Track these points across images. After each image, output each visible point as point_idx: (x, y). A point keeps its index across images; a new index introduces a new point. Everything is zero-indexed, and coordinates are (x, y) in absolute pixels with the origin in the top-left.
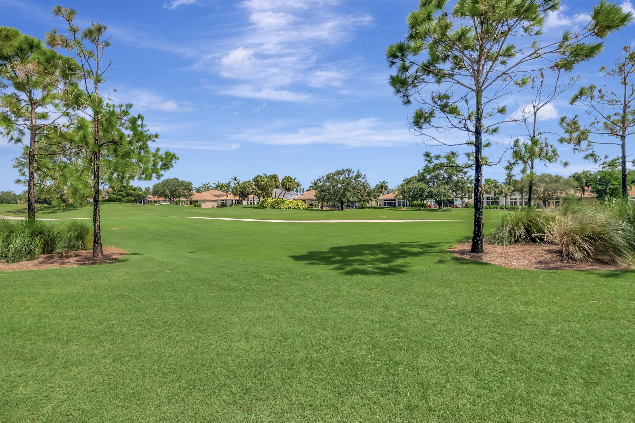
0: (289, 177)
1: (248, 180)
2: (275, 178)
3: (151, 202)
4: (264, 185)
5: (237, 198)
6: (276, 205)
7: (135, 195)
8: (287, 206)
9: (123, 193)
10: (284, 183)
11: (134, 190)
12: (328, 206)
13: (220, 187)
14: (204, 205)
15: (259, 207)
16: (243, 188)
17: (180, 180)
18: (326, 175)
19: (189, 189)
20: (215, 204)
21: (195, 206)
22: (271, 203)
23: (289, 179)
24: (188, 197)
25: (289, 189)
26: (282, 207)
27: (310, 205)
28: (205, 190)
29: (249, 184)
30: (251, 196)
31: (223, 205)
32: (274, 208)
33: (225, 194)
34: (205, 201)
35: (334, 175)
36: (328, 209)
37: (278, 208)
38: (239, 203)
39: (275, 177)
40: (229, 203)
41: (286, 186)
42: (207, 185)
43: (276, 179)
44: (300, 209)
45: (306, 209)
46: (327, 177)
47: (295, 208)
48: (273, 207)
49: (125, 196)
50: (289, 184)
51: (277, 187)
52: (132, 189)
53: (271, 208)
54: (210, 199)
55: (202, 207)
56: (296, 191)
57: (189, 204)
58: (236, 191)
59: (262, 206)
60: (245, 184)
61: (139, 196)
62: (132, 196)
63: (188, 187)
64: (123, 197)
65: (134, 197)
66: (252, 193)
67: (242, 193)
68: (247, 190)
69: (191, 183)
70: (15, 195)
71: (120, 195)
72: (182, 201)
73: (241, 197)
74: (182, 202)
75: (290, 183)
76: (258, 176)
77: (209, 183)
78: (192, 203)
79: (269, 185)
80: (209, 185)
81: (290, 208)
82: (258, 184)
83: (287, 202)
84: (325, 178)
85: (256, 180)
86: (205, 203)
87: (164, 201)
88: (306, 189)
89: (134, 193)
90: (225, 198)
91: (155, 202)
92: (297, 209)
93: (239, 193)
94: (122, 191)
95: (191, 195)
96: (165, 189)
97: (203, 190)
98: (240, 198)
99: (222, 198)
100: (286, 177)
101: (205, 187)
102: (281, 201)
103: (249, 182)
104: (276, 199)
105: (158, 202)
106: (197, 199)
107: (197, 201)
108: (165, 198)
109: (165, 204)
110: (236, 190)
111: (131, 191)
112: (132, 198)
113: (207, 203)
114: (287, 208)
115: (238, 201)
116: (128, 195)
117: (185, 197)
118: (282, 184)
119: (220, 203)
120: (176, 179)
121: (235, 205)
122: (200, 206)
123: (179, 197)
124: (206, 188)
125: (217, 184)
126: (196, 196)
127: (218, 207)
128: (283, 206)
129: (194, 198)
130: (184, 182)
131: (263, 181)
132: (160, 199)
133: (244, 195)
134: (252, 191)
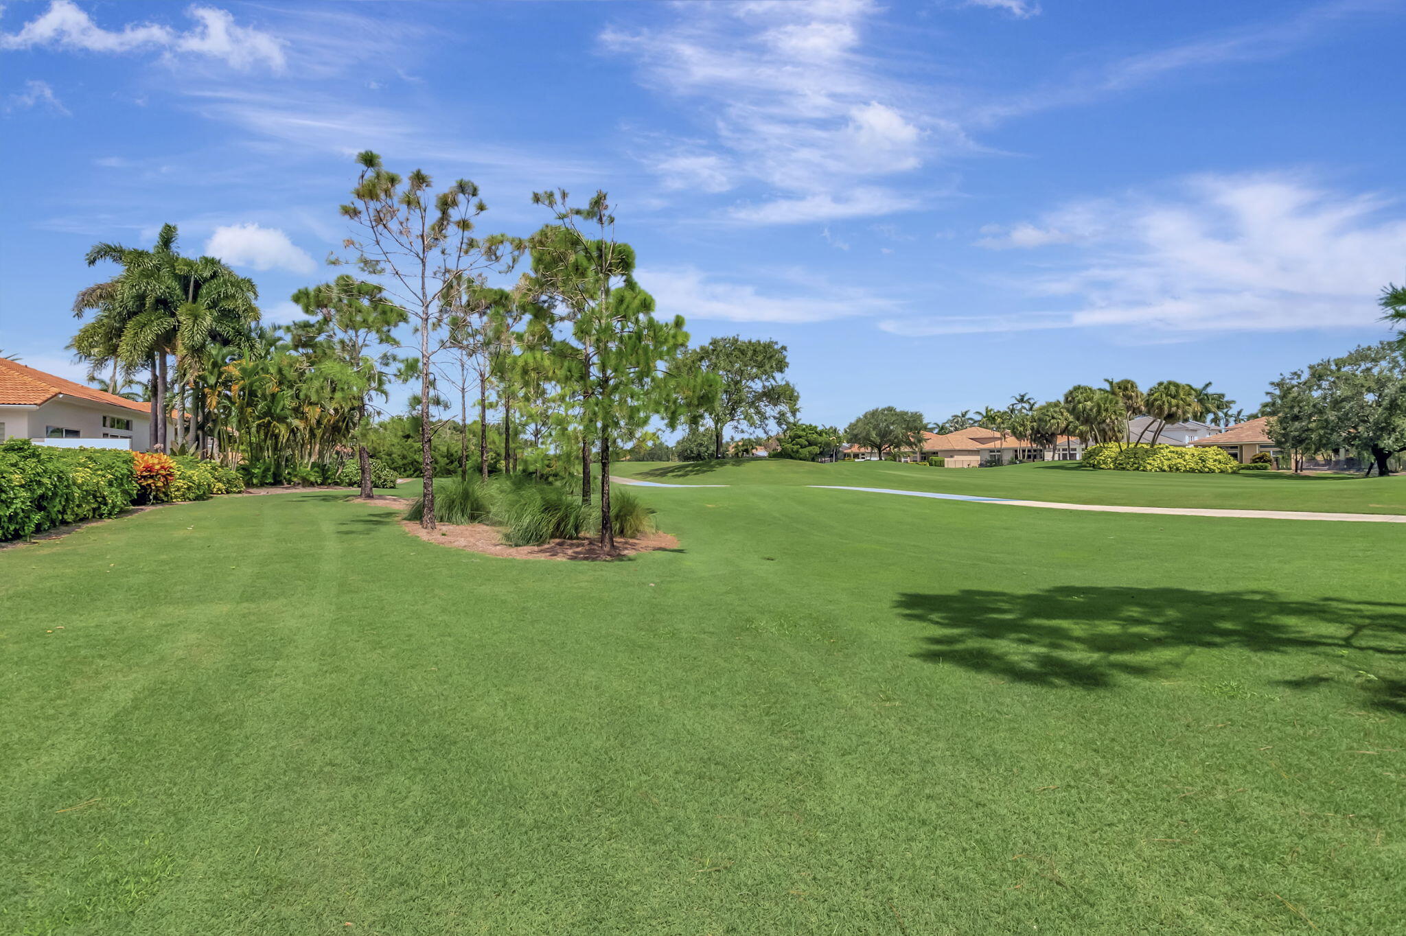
0: (1170, 383)
1: (1053, 400)
2: (1126, 389)
3: (849, 455)
4: (1091, 410)
5: (1026, 444)
6: (1132, 461)
7: (821, 443)
8: (1166, 463)
9: (803, 441)
10: (1156, 400)
11: (820, 434)
12: (1328, 462)
13: (990, 419)
14: (949, 463)
15: (1080, 467)
16: (1040, 420)
17: (898, 410)
18: (1311, 367)
19: (916, 428)
20: (975, 460)
21: (931, 465)
22: (1113, 455)
23: (1172, 388)
24: (916, 445)
25: (1171, 418)
26: (1149, 467)
27: (1254, 461)
28: (956, 429)
29: (1057, 409)
30: (1061, 440)
31: (994, 461)
32: (1124, 469)
33: (998, 435)
34: (951, 453)
35: (1340, 363)
36: (1329, 473)
37: (1137, 469)
38: (1033, 456)
39: (1126, 387)
40: (1007, 457)
41: (1161, 408)
42: (963, 416)
43: (1129, 393)
44: (1213, 471)
45: (1234, 473)
46: (1313, 375)
47: (1192, 471)
48: (1119, 467)
49: (805, 447)
50: (1170, 403)
51: (1136, 411)
52: (817, 432)
53: (1116, 468)
54: (964, 448)
55: (946, 466)
56: (1212, 421)
57: (918, 459)
58: (1022, 429)
59: (1090, 464)
60: (1044, 411)
61: (828, 444)
62: (816, 445)
63: (914, 424)
64: (802, 447)
65: (820, 448)
66: (1066, 431)
67: (1038, 432)
68: (1052, 425)
69: (921, 415)
70: (667, 448)
71: (798, 444)
72: (905, 453)
73: (1035, 441)
74: (906, 455)
75: (1174, 402)
76: (1077, 388)
77: (966, 412)
78: (925, 456)
79: (1106, 410)
80: (967, 417)
81: (1174, 469)
82: (1074, 408)
83: (1165, 452)
84: (1305, 376)
85: (1070, 397)
86: (952, 457)
87: (871, 453)
88: (1245, 413)
89: (820, 439)
90: (998, 444)
91: (856, 456)
92: (1200, 472)
93: (1029, 432)
94: (800, 437)
95: (920, 441)
96: (869, 431)
97: (952, 429)
98: (1034, 446)
99: (991, 445)
100: (1160, 384)
101: (957, 422)
102: (1147, 451)
103: (1057, 404)
104: (1132, 446)
105: (860, 456)
106: (936, 448)
107: (935, 453)
108: (872, 448)
109: (872, 459)
110: (1023, 425)
111: (815, 436)
112: (816, 450)
113: (956, 458)
114: (1166, 468)
115: (1029, 451)
116: (810, 444)
117: (910, 444)
118: (1149, 404)
119: (987, 457)
120: (890, 409)
121: (1021, 461)
122: (941, 464)
123: (898, 446)
124: (960, 423)
125: (985, 414)
126: (932, 442)
127: (981, 465)
128: (1153, 463)
129: (927, 447)
130: (906, 413)
131: (1091, 399)
132: (863, 450)
133: (1044, 437)
134: (1063, 425)
